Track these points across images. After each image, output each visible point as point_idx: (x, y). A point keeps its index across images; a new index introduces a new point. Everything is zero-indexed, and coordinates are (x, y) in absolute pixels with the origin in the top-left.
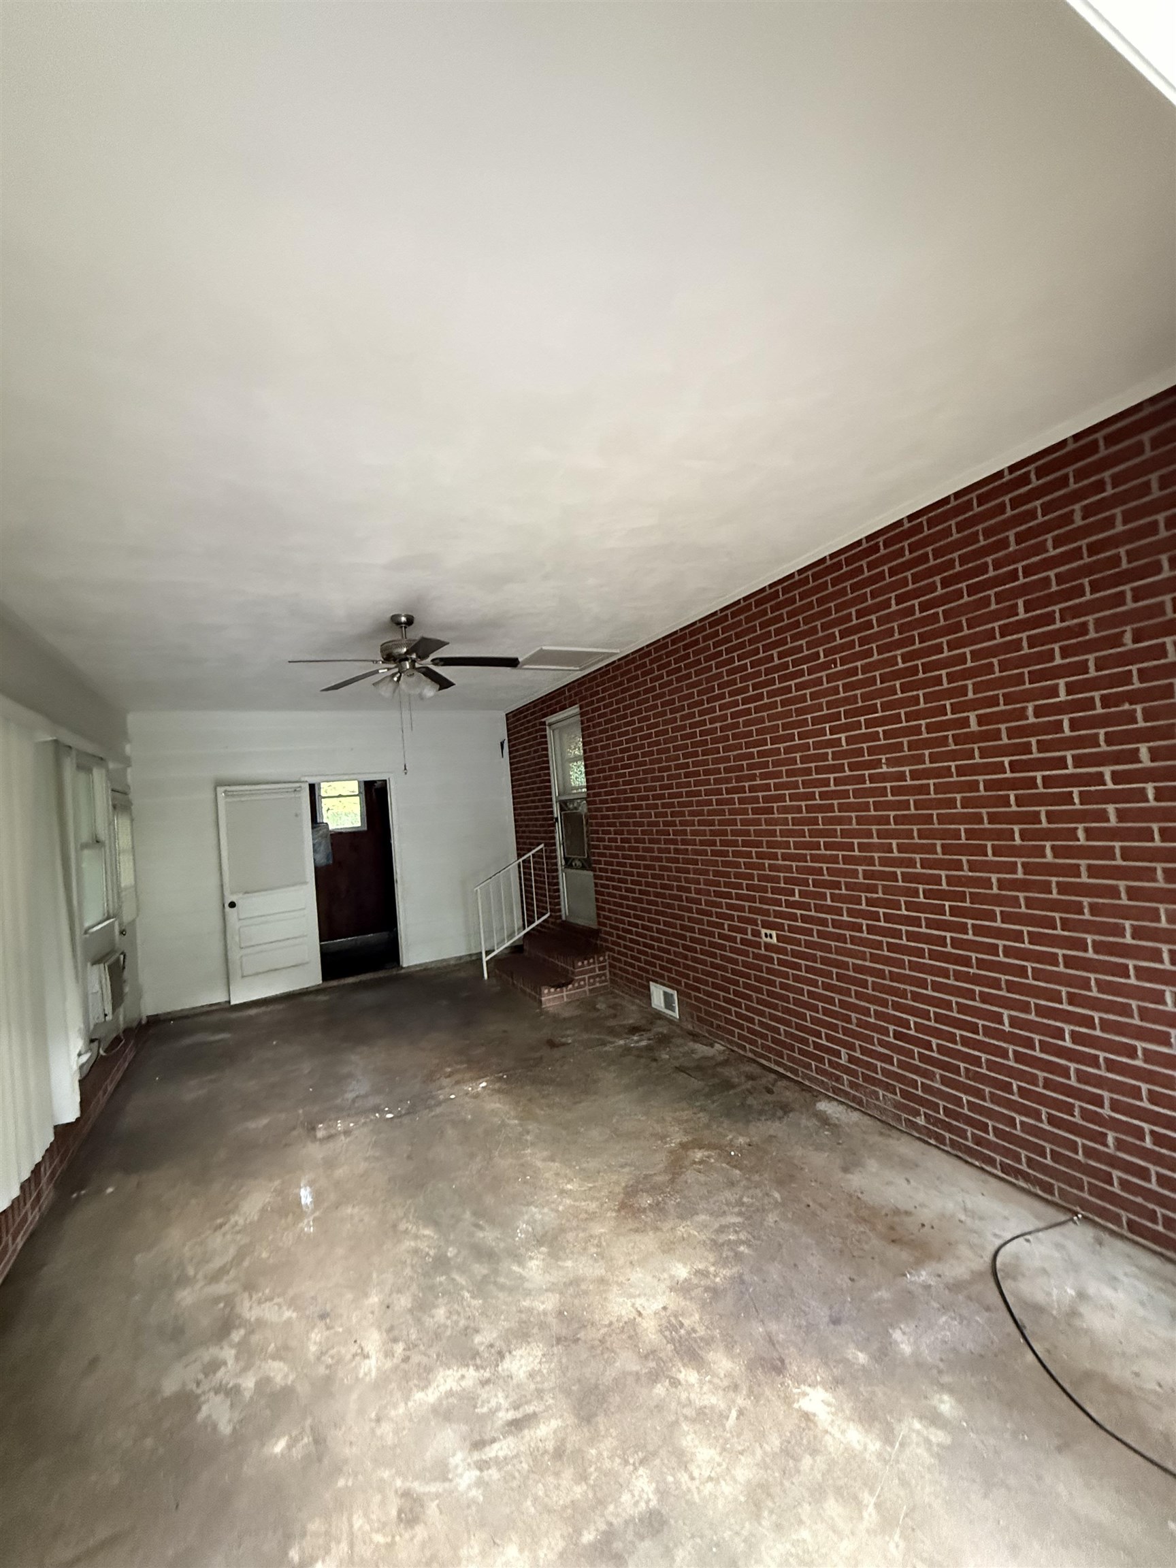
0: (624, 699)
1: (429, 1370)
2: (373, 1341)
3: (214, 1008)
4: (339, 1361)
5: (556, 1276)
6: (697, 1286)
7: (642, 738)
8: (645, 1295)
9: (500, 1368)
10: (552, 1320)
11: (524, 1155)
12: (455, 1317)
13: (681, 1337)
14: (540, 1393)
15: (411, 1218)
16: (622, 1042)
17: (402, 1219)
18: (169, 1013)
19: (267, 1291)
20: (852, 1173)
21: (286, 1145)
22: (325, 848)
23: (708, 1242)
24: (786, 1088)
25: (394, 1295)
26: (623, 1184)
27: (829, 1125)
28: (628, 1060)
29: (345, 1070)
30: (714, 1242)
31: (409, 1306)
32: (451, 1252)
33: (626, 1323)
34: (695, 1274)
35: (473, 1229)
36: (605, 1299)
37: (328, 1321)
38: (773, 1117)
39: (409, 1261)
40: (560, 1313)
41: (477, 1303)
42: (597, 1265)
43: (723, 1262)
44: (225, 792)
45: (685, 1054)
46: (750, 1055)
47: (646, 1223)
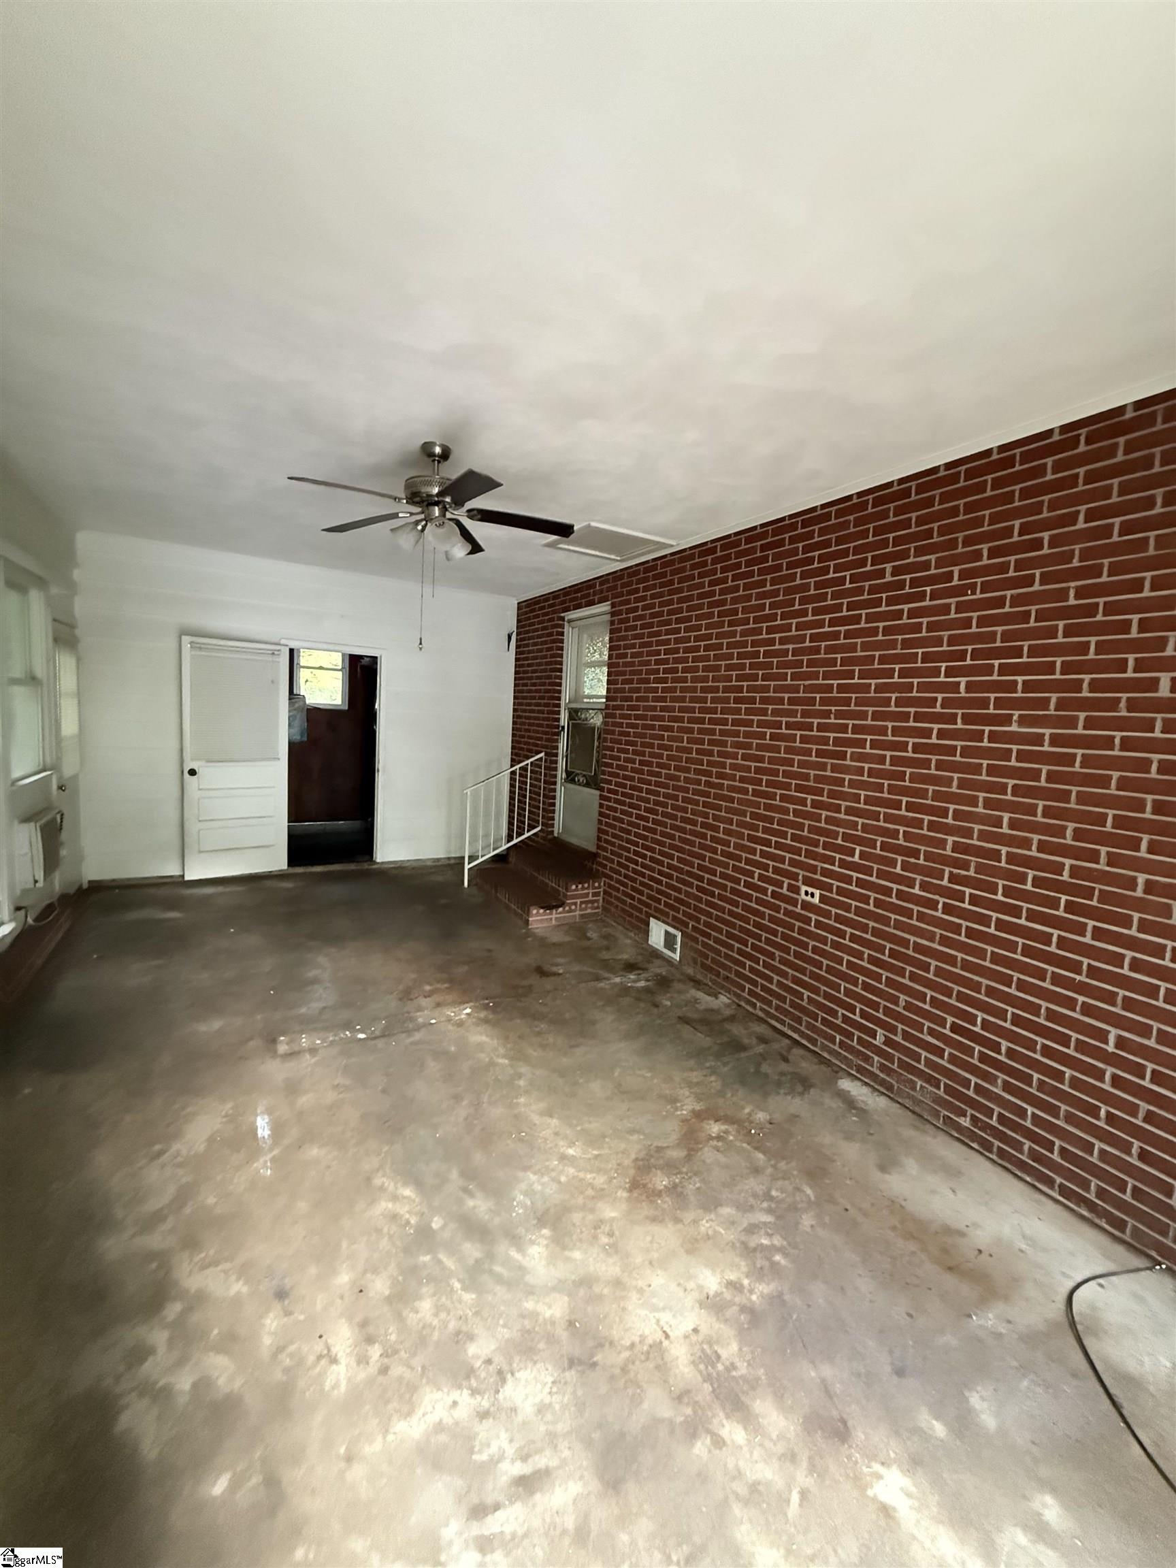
0: (670, 602)
1: (413, 1388)
2: (342, 1338)
3: (165, 880)
4: (300, 1362)
5: (561, 1271)
6: (733, 1304)
7: (686, 650)
8: (671, 1309)
9: (501, 1396)
10: (562, 1334)
11: (518, 1104)
12: (443, 1315)
13: (718, 1374)
14: (552, 1439)
15: (388, 1170)
16: (618, 980)
17: (378, 1170)
18: (114, 880)
19: (212, 1252)
20: (890, 1174)
21: (241, 1058)
22: (301, 722)
23: (738, 1245)
24: (802, 1057)
25: (369, 1275)
26: (633, 1156)
27: (855, 1108)
28: (626, 1001)
29: (312, 974)
30: (744, 1244)
31: (387, 1293)
32: (436, 1223)
33: (651, 1346)
34: (727, 1287)
35: (461, 1194)
36: (624, 1309)
37: (286, 1302)
38: (792, 1092)
39: (385, 1230)
40: (571, 1323)
41: (469, 1297)
42: (611, 1261)
43: (758, 1274)
44: (191, 643)
45: (687, 1003)
46: (760, 1014)
47: (663, 1210)
